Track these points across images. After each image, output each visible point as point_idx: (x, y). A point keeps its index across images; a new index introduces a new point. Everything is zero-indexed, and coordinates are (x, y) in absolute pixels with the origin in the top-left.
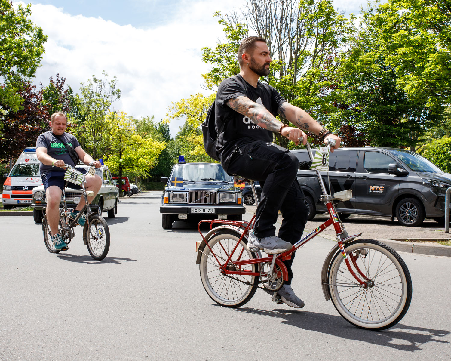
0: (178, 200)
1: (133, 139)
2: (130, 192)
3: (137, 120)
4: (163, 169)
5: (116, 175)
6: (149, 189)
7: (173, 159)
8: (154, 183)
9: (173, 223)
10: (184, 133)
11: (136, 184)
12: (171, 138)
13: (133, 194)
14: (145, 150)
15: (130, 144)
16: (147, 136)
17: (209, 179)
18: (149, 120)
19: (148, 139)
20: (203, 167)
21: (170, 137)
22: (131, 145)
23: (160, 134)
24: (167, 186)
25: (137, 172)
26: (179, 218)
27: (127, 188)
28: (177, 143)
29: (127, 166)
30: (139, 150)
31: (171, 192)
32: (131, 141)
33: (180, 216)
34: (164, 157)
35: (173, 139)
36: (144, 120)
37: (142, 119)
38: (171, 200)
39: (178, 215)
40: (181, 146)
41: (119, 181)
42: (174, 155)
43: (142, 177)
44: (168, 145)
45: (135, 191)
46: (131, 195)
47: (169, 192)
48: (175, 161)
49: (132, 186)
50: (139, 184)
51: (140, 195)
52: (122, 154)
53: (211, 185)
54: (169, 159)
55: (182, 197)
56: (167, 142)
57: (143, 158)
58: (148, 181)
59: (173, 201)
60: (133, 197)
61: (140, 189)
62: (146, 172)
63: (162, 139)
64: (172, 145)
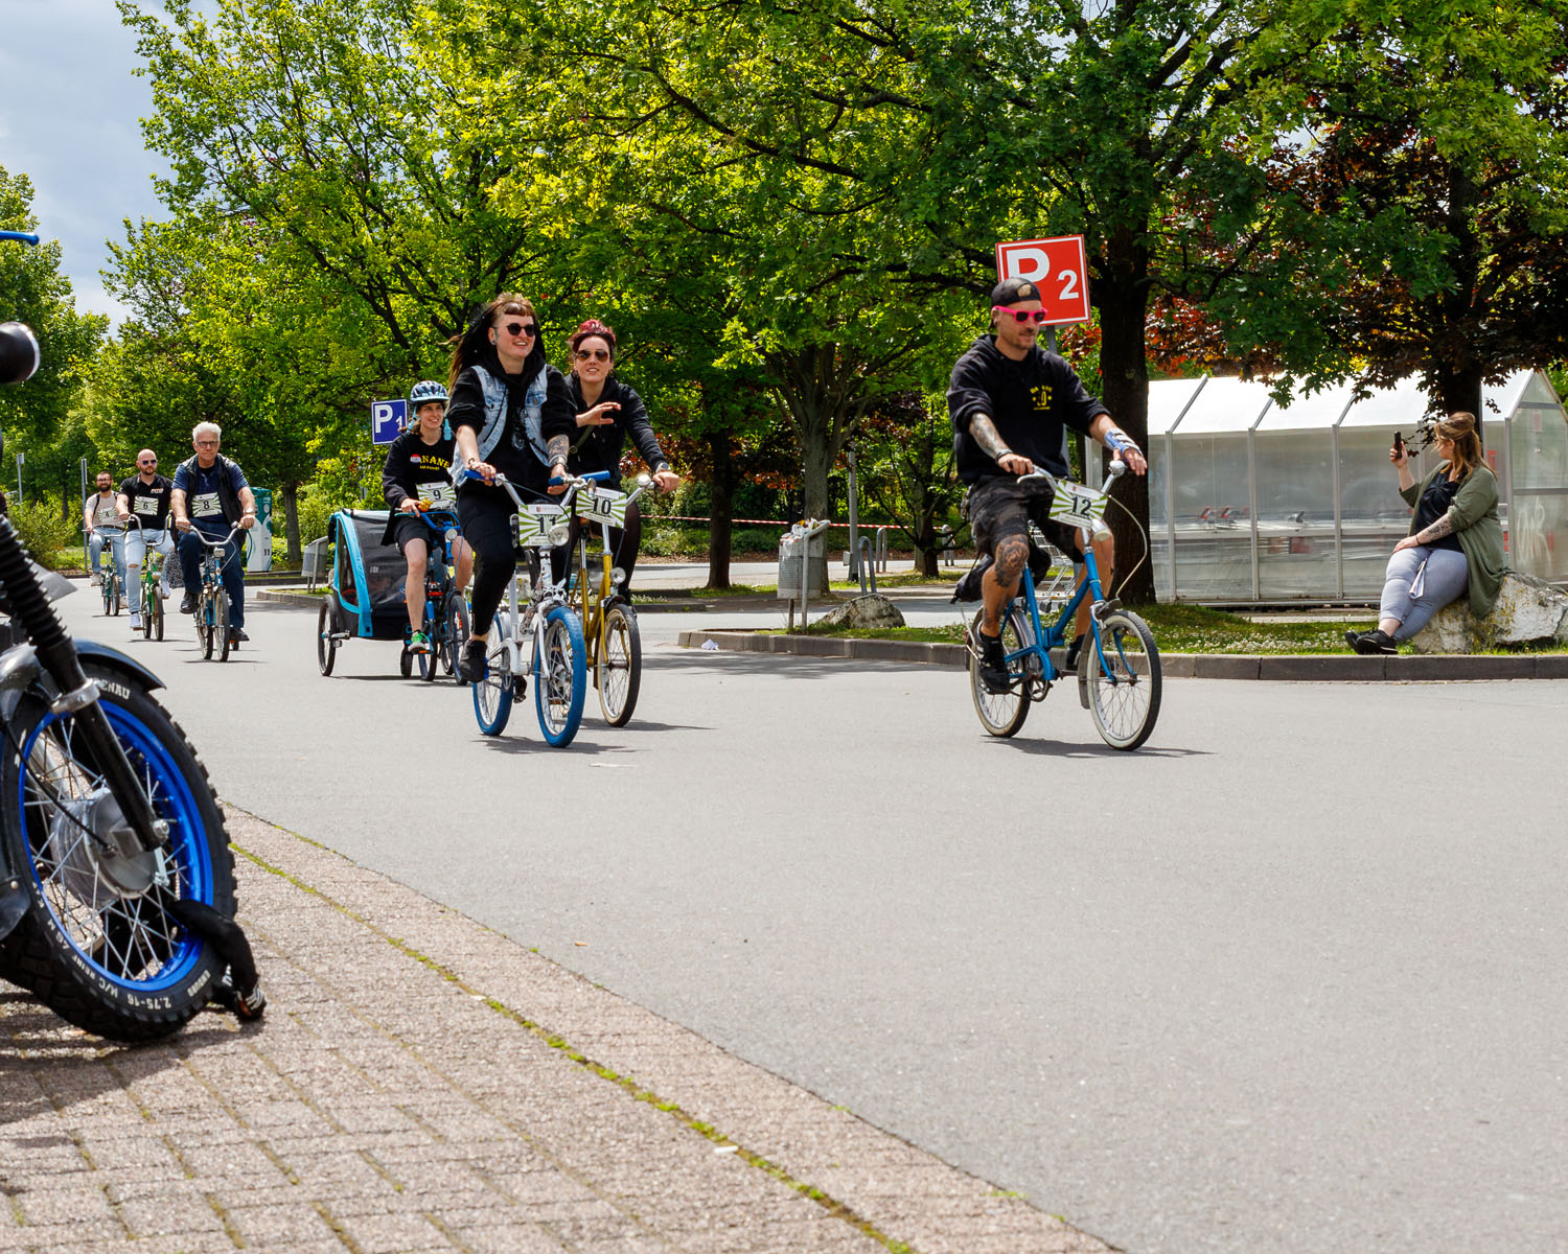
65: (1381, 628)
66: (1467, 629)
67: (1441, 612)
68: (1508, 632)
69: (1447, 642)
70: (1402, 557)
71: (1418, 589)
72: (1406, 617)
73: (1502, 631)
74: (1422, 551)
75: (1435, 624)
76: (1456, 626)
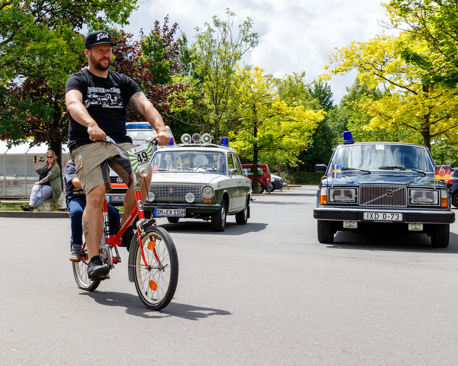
0: (343, 200)
1: (275, 108)
2: (270, 187)
3: (279, 80)
4: (321, 152)
5: (249, 162)
6: (300, 182)
7: (336, 136)
8: (307, 173)
9: (335, 235)
10: (354, 96)
11: (279, 175)
12: (333, 105)
13: (275, 189)
14: (293, 124)
15: (269, 115)
16: (295, 103)
17: (392, 168)
18: (298, 78)
19: (297, 108)
20: (383, 149)
21: (331, 103)
22: (271, 117)
23: (315, 100)
24: (325, 178)
25: (281, 156)
26: (344, 227)
27: (265, 180)
28: (342, 113)
29: (266, 148)
30: (283, 124)
31: (330, 187)
32: (271, 111)
33: (346, 225)
34: (322, 133)
35: (336, 106)
36: (290, 79)
37: (286, 78)
38: (332, 200)
39: (342, 222)
40: (350, 116)
41: (254, 169)
42: (338, 130)
43: (288, 164)
44: (328, 116)
45: (277, 185)
46: (272, 191)
47: (328, 186)
48: (340, 139)
49: (274, 177)
50: (285, 175)
51: (285, 191)
52: (258, 129)
53: (396, 176)
54: (329, 136)
55: (349, 194)
56: (327, 110)
57: (290, 136)
58: (298, 170)
59: (335, 201)
60: (274, 194)
61: (285, 182)
62: (294, 157)
63: (318, 106)
64: (334, 116)
65: (30, 205)
66: (51, 205)
67: (45, 201)
68: (62, 206)
69: (47, 208)
70: (36, 187)
71: (39, 195)
72: (36, 202)
73: (60, 206)
74: (41, 186)
75: (44, 204)
76: (49, 204)
